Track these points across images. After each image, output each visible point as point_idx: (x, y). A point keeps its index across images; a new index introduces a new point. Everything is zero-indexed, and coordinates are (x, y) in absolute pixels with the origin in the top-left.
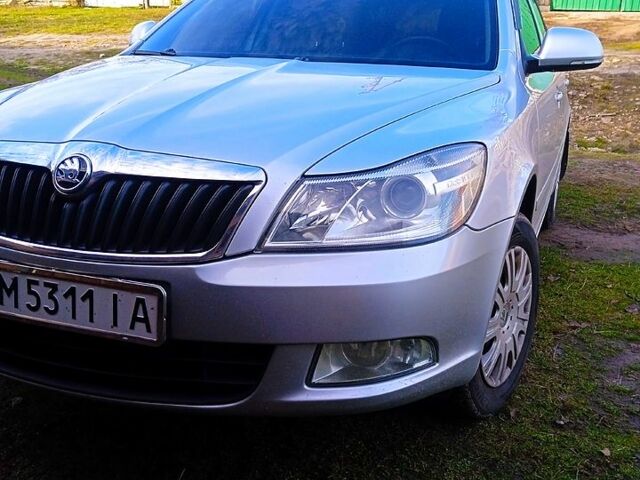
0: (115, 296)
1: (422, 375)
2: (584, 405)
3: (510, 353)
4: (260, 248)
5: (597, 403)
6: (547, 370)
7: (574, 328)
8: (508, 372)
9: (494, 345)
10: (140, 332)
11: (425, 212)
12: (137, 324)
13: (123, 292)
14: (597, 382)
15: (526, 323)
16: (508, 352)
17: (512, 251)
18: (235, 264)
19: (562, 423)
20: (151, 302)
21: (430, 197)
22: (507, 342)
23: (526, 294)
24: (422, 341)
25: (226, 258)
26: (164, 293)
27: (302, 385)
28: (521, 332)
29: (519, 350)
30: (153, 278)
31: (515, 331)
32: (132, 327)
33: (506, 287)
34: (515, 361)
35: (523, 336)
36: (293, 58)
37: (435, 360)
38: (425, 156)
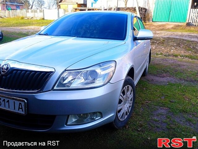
0: (14, 102)
1: (98, 121)
2: (146, 124)
3: (127, 112)
4: (53, 89)
5: (149, 124)
6: (138, 115)
7: (147, 103)
8: (126, 116)
9: (122, 110)
10: (20, 112)
11: (98, 79)
12: (20, 109)
13: (16, 101)
14: (150, 118)
15: (132, 104)
16: (126, 112)
17: (126, 87)
18: (45, 94)
19: (139, 130)
20: (23, 104)
21: (100, 75)
22: (126, 109)
23: (131, 96)
24: (97, 113)
25: (43, 92)
26: (26, 101)
27: (64, 125)
28: (130, 106)
29: (130, 111)
30: (23, 97)
31: (128, 106)
32: (19, 110)
33: (125, 96)
34: (128, 114)
35: (131, 107)
36: (75, 37)
37: (102, 117)
38: (99, 65)
